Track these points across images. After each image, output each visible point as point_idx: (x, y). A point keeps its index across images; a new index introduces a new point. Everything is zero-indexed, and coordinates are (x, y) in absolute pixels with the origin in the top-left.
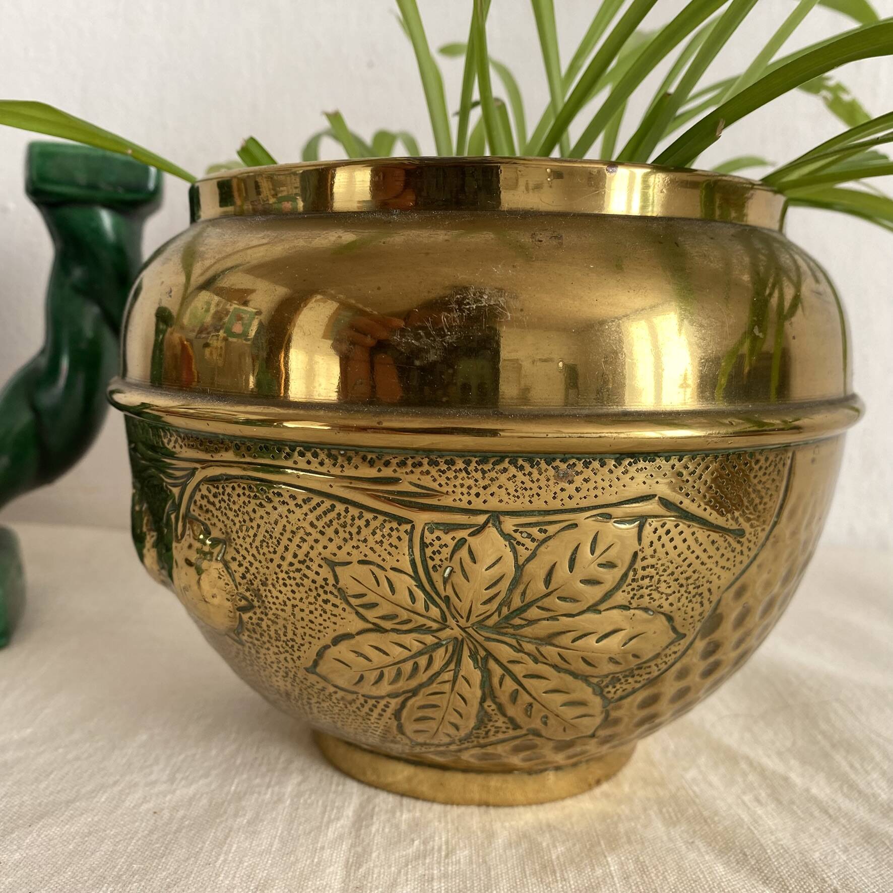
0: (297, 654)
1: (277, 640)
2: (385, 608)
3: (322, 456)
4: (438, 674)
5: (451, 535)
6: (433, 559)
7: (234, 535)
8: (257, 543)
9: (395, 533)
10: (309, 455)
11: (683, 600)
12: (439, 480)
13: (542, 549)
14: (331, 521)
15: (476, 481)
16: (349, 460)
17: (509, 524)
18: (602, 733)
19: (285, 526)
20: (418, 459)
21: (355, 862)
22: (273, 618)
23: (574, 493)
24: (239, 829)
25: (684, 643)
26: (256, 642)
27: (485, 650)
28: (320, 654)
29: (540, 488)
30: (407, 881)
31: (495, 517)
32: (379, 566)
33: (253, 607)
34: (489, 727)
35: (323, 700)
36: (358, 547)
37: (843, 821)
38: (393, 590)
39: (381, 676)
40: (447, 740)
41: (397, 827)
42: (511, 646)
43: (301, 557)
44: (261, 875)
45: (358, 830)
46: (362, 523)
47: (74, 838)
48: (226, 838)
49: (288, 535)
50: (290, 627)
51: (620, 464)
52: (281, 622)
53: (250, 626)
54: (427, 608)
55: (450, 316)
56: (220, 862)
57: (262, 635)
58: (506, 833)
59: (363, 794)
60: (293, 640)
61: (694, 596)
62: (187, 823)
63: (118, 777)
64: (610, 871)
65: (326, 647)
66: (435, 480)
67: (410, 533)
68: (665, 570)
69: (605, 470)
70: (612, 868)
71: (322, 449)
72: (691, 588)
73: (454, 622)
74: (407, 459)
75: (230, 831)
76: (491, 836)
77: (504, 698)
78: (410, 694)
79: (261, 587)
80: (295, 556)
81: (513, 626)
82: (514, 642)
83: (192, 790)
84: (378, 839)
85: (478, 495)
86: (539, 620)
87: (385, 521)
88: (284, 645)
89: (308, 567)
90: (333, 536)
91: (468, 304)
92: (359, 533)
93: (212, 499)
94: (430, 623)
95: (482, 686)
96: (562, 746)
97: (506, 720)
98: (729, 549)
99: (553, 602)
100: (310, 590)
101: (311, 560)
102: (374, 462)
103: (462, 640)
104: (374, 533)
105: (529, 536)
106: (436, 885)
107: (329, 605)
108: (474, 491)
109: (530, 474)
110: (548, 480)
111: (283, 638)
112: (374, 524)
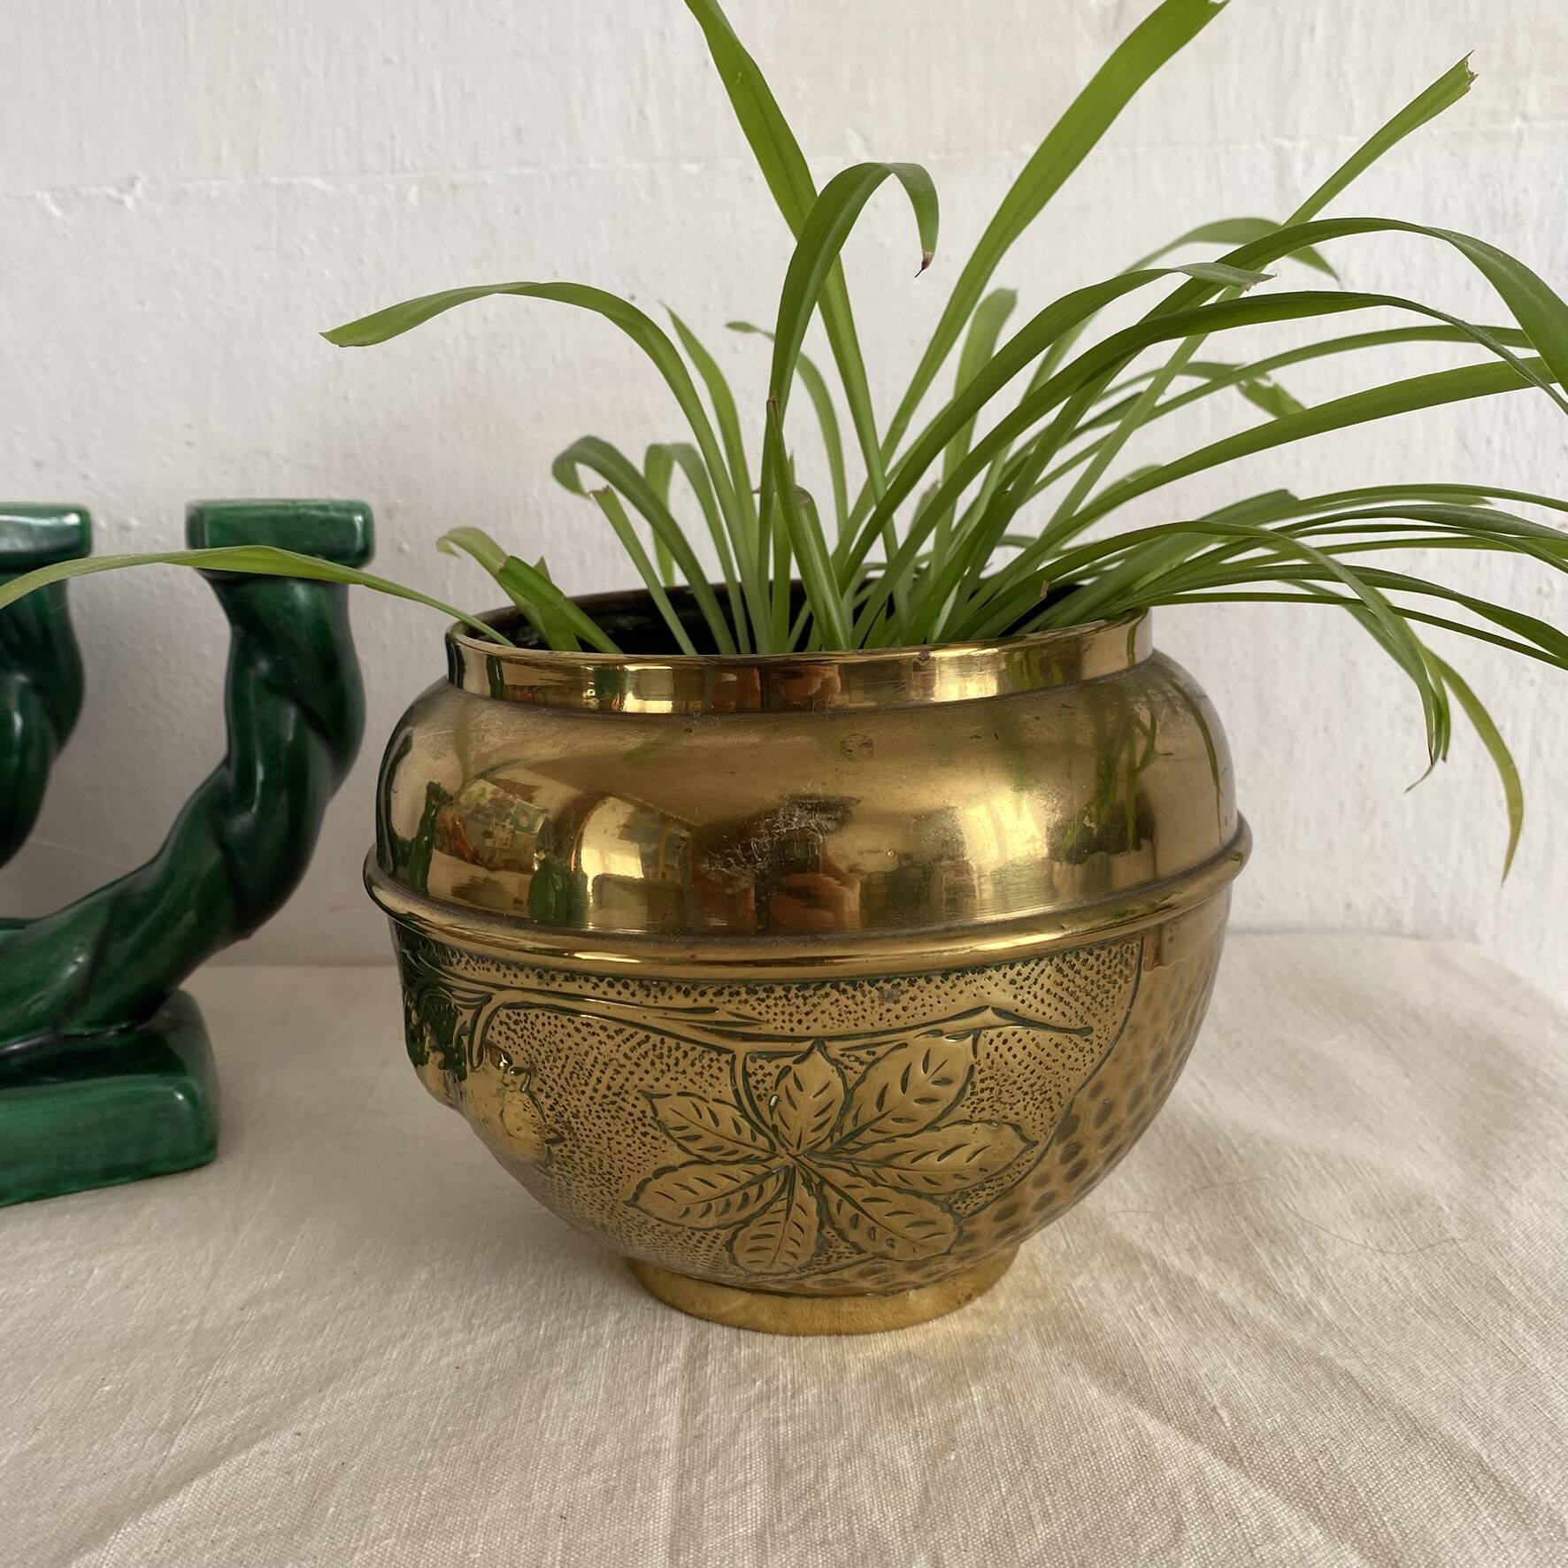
0: (614, 1187)
1: (591, 1173)
2: (710, 1140)
3: (633, 986)
4: (770, 1203)
5: (774, 1063)
6: (756, 1088)
7: (540, 1065)
8: (566, 1074)
9: (715, 1064)
10: (619, 987)
11: (1030, 1107)
12: (759, 1009)
13: (872, 1070)
14: (646, 1053)
15: (798, 1007)
16: (663, 991)
17: (835, 1049)
18: (958, 1249)
19: (596, 1058)
20: (735, 988)
21: (690, 1411)
22: (586, 1150)
23: (901, 1012)
24: (557, 1380)
25: (1037, 1151)
26: (567, 1174)
27: (820, 1176)
28: (641, 1187)
29: (865, 1011)
30: (750, 1426)
31: (820, 1042)
32: (700, 1098)
33: (563, 1139)
34: (830, 1253)
35: (645, 1233)
36: (677, 1079)
37: (1247, 1329)
38: (716, 1122)
39: (709, 1208)
40: (787, 1269)
41: (736, 1366)
42: (847, 1171)
43: (616, 1089)
44: (590, 1429)
45: (692, 1373)
46: (680, 1054)
47: (373, 1402)
48: (545, 1392)
49: (599, 1067)
50: (606, 1162)
51: (947, 979)
52: (595, 1155)
53: (560, 1159)
54: (754, 1139)
55: (760, 841)
56: (542, 1418)
57: (573, 1168)
58: (860, 1365)
59: (693, 1329)
60: (610, 1173)
61: (1041, 1103)
62: (496, 1377)
63: (404, 1328)
64: (973, 1402)
65: (648, 1180)
66: (754, 1009)
67: (732, 1063)
68: (1006, 1080)
69: (932, 986)
70: (976, 1399)
71: (633, 980)
72: (1037, 1094)
73: (784, 1150)
74: (723, 988)
75: (547, 1384)
76: (842, 1369)
77: (844, 1223)
78: (741, 1225)
79: (571, 1119)
80: (609, 1088)
81: (848, 1151)
82: (849, 1167)
83: (494, 1338)
84: (715, 1382)
85: (800, 1022)
86: (875, 1143)
87: (704, 1052)
88: (600, 1178)
89: (623, 1100)
90: (649, 1067)
91: (778, 827)
92: (676, 1064)
93: (513, 1026)
94: (757, 1153)
95: (819, 1212)
96: (912, 1267)
97: (848, 1245)
98: (1076, 1049)
99: (887, 1123)
100: (627, 1122)
101: (627, 1092)
102: (689, 993)
103: (794, 1168)
104: (693, 1065)
105: (857, 1059)
106: (782, 1429)
107: (649, 1137)
108: (795, 1018)
109: (853, 997)
110: (873, 1002)
111: (599, 1171)
112: (692, 1055)
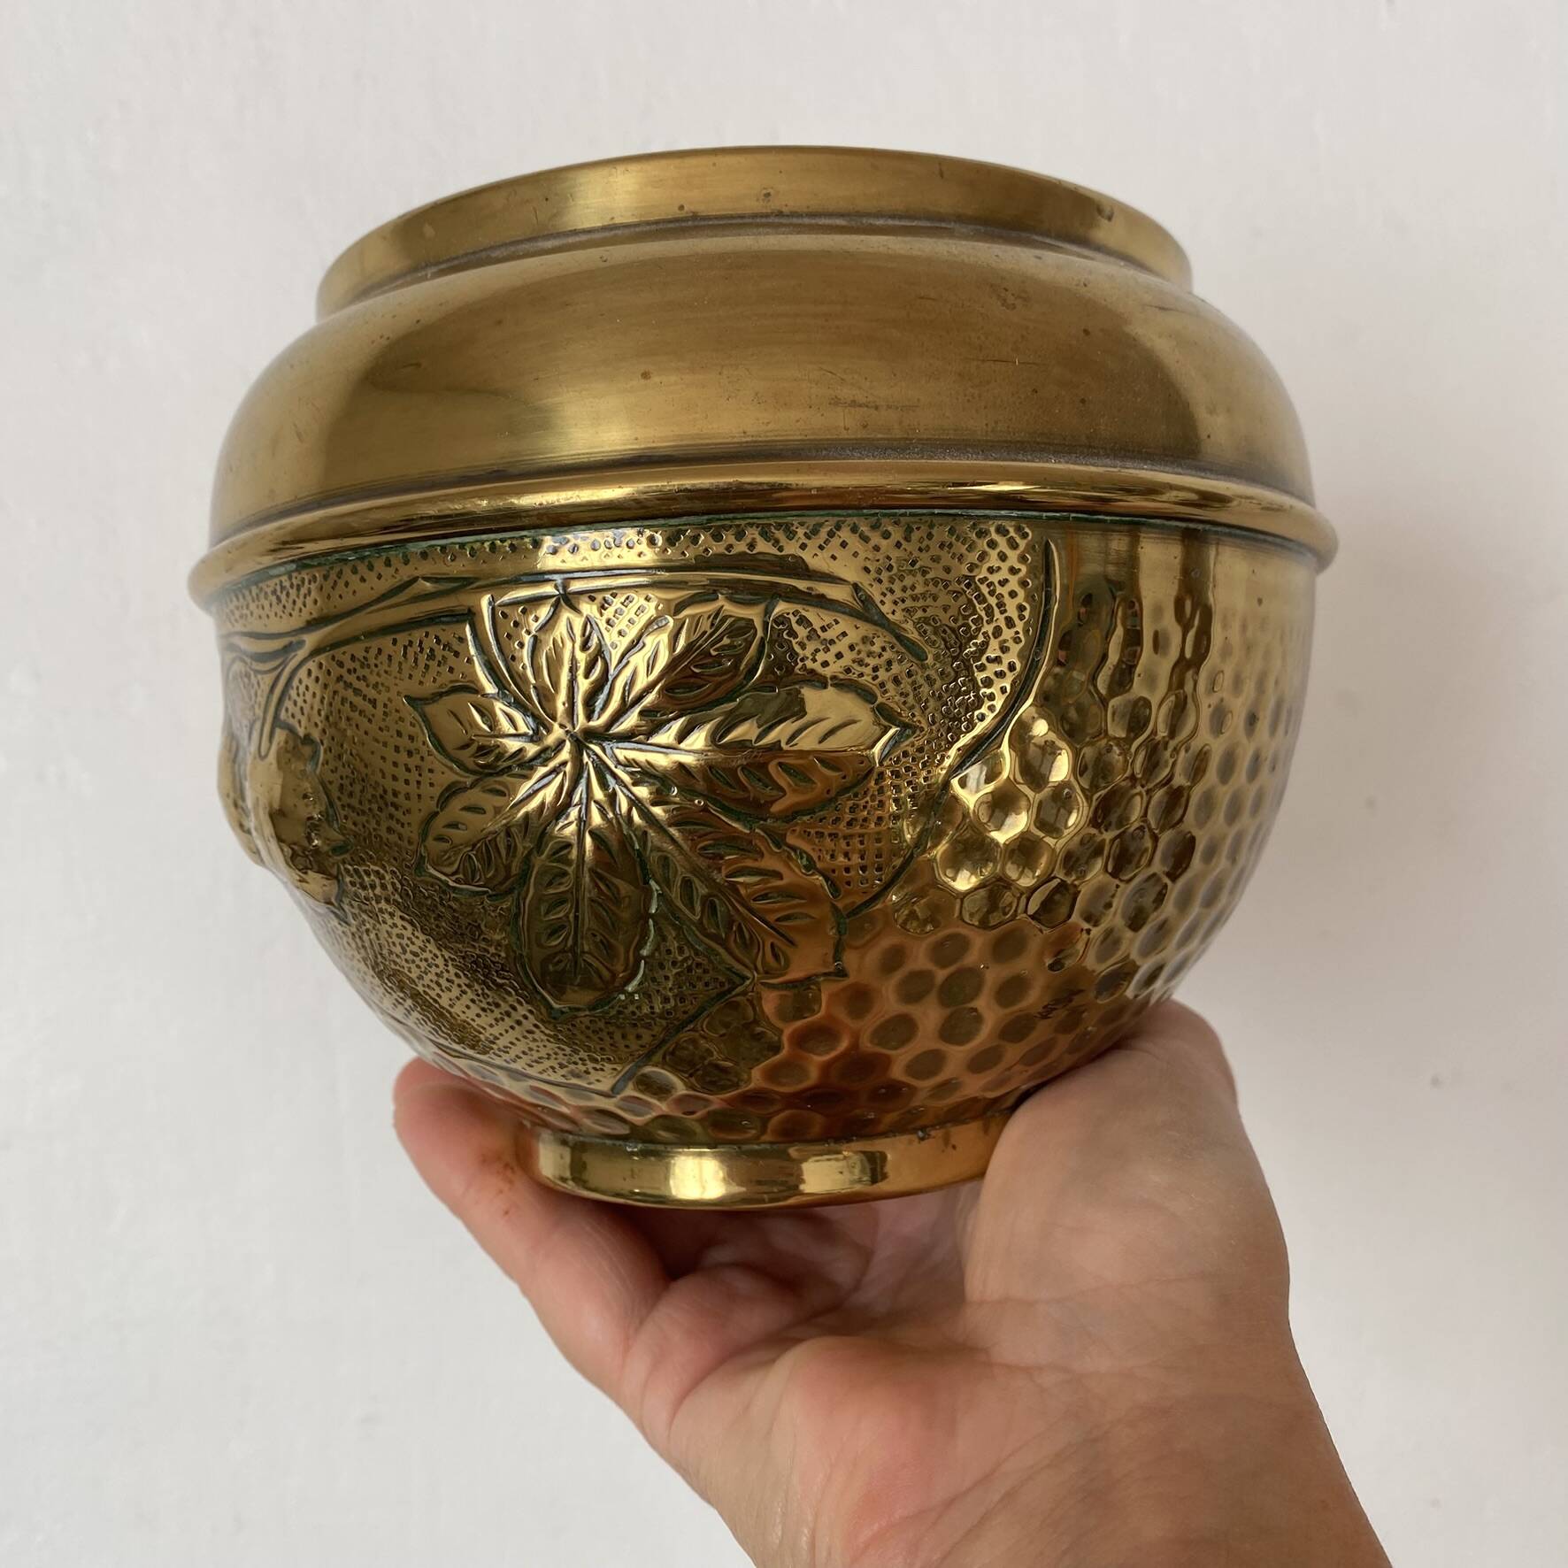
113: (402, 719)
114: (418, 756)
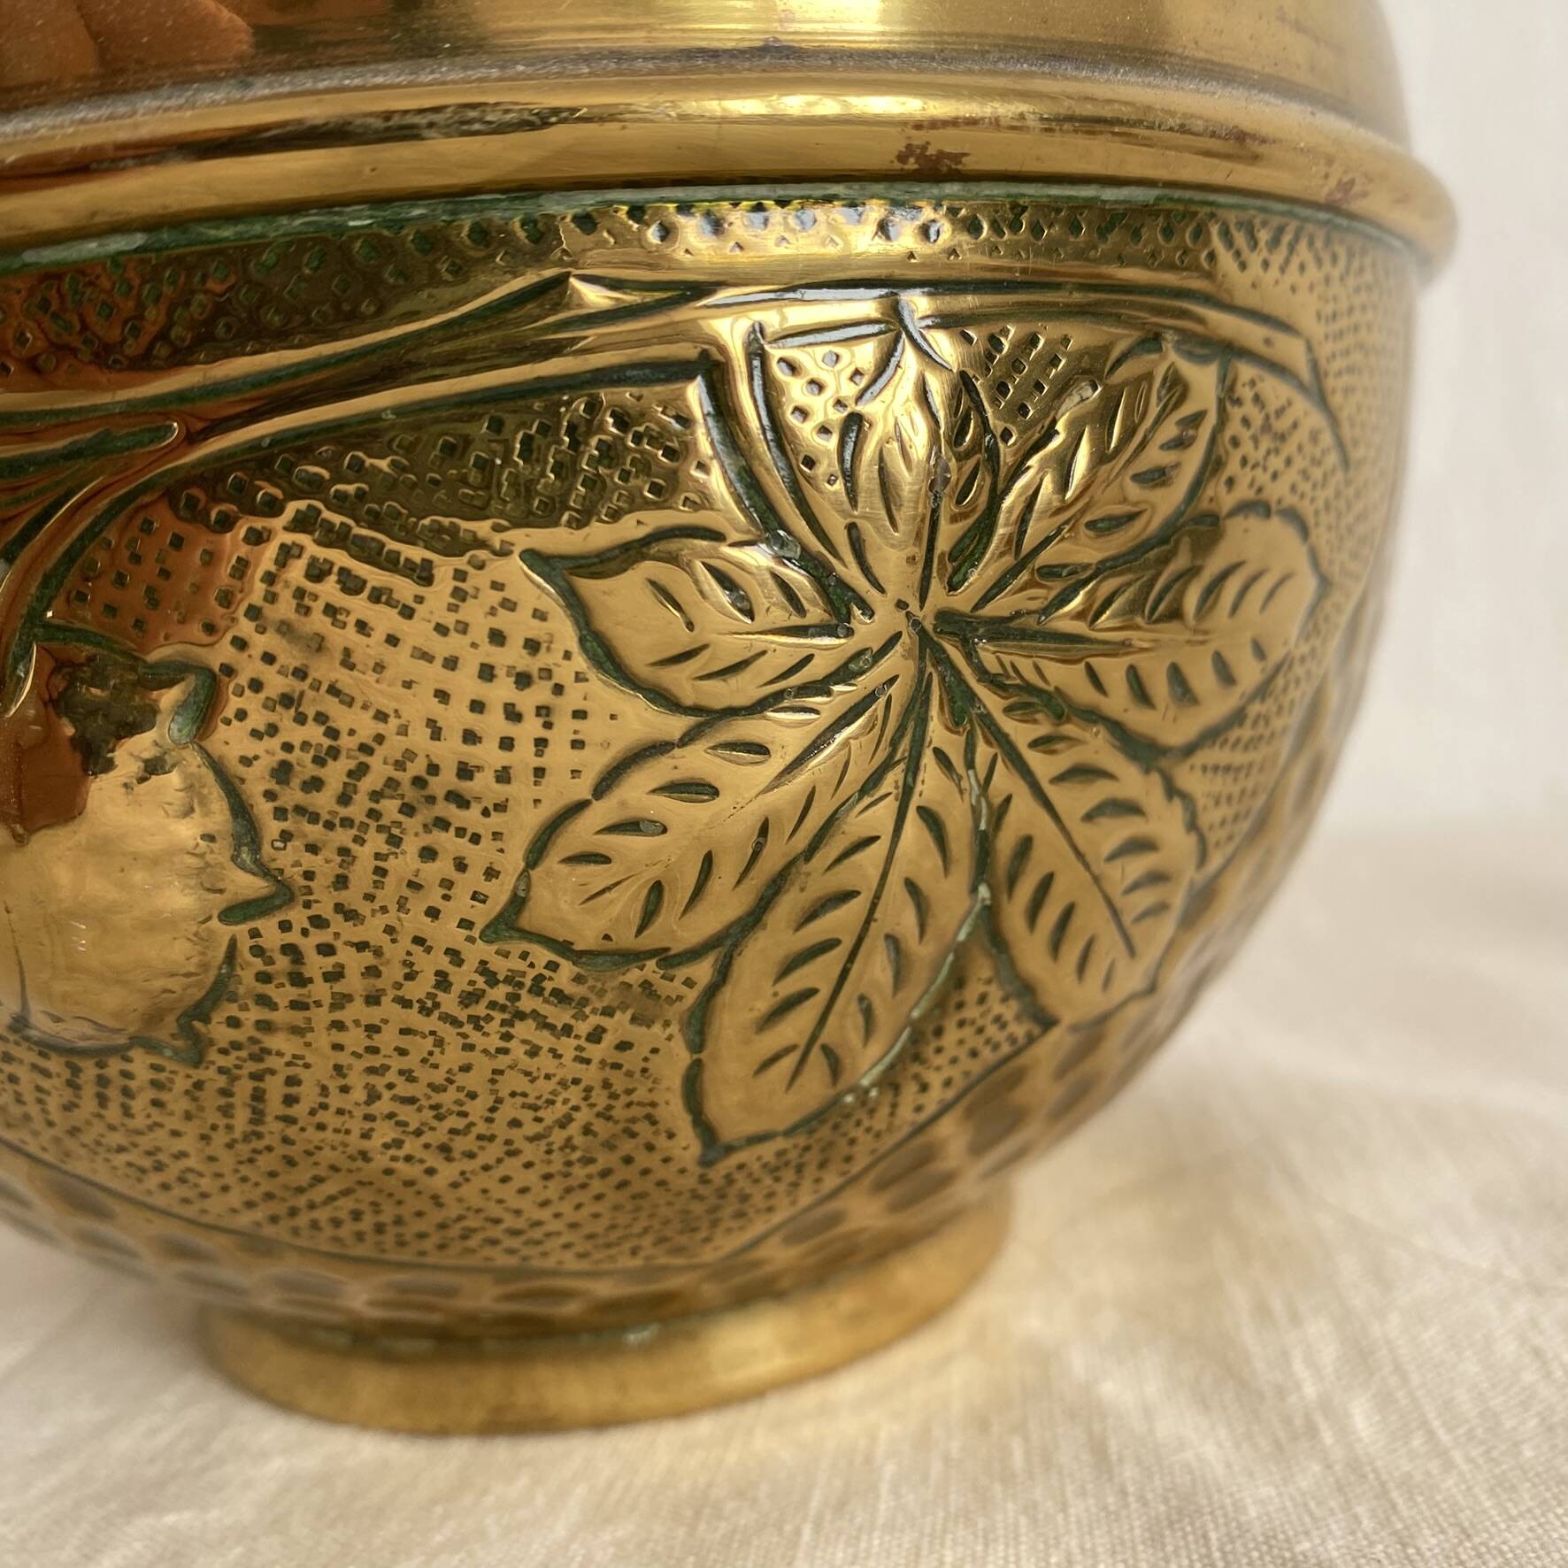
113: (509, 605)
114: (549, 685)
